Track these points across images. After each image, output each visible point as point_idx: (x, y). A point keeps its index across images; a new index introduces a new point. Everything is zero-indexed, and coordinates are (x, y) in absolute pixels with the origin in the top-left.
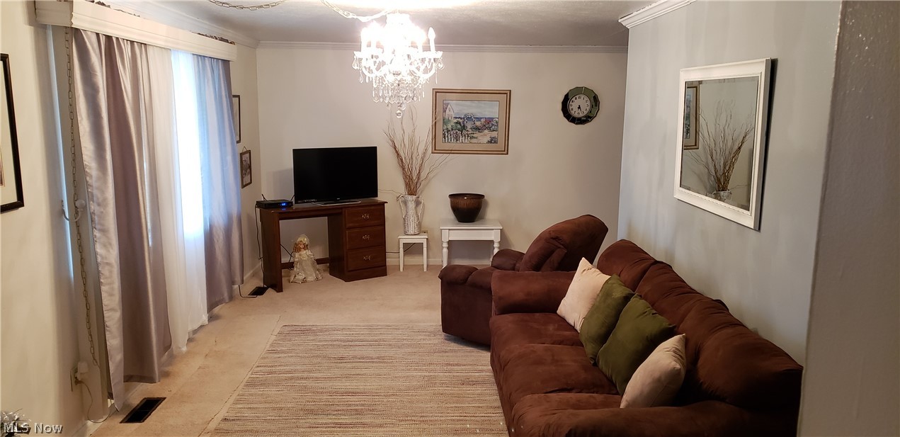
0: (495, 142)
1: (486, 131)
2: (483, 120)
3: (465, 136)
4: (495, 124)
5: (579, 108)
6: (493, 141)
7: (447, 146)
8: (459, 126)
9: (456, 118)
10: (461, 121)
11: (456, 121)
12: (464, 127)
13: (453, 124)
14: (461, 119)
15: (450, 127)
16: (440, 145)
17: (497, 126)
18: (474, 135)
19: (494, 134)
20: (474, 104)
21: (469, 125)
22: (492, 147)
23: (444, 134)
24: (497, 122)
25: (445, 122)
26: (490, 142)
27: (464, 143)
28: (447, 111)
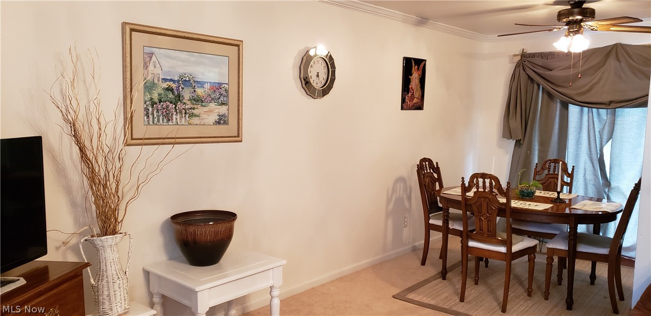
0: (226, 123)
1: (212, 105)
2: (207, 86)
3: (181, 112)
4: (224, 93)
5: (318, 76)
6: (222, 120)
7: (155, 131)
8: (171, 96)
9: (165, 80)
10: (174, 86)
11: (165, 85)
12: (179, 98)
13: (160, 91)
14: (174, 81)
15: (155, 97)
16: (140, 129)
17: (227, 96)
18: (195, 112)
19: (223, 110)
20: (193, 59)
21: (187, 94)
22: (222, 130)
23: (146, 109)
24: (226, 91)
25: (149, 87)
26: (218, 123)
27: (179, 125)
28: (151, 67)
